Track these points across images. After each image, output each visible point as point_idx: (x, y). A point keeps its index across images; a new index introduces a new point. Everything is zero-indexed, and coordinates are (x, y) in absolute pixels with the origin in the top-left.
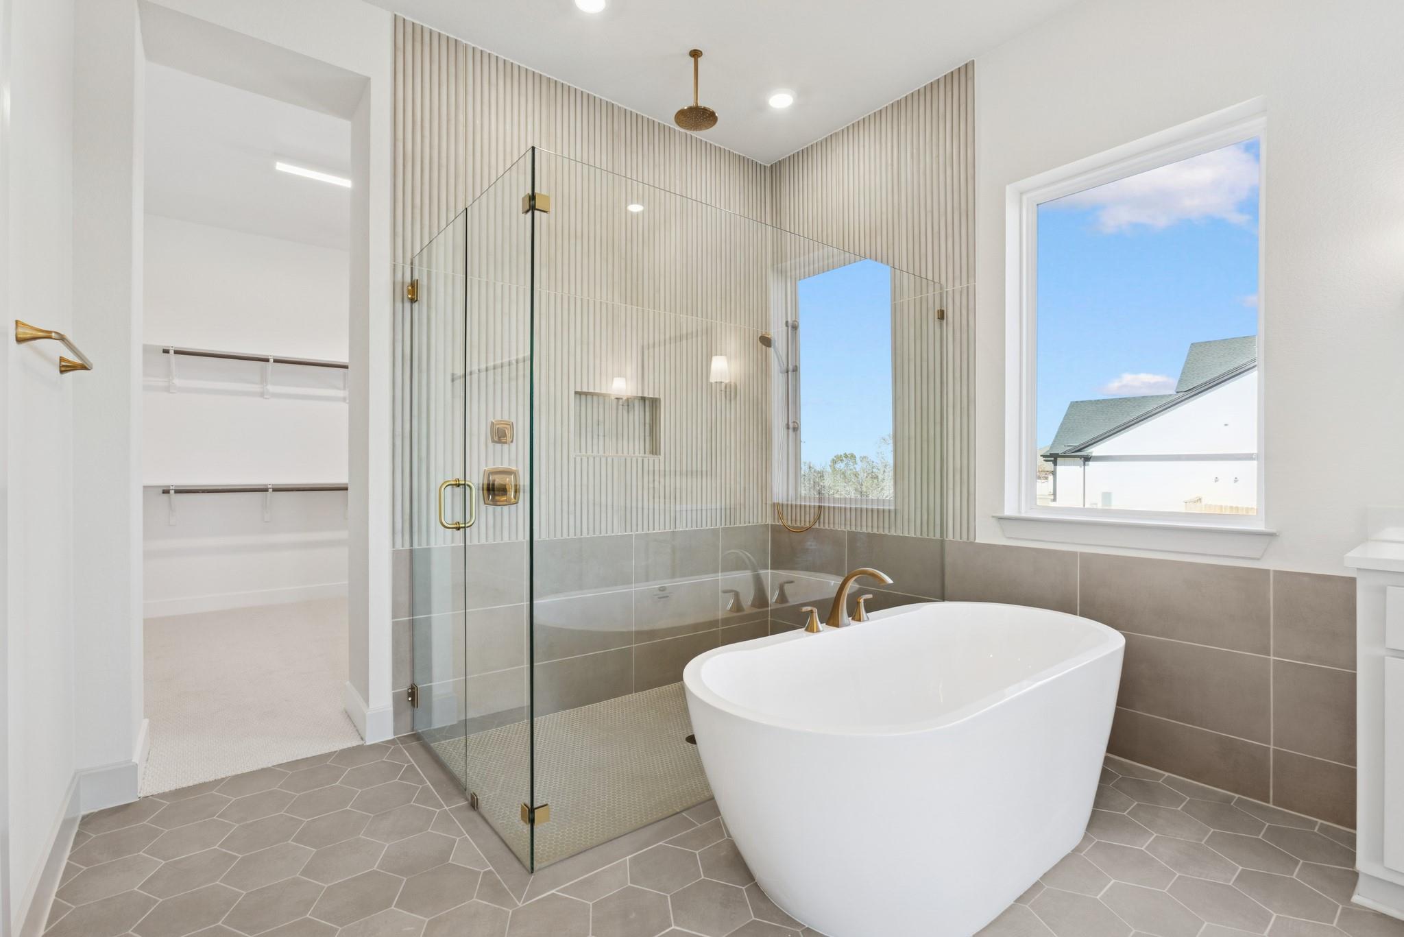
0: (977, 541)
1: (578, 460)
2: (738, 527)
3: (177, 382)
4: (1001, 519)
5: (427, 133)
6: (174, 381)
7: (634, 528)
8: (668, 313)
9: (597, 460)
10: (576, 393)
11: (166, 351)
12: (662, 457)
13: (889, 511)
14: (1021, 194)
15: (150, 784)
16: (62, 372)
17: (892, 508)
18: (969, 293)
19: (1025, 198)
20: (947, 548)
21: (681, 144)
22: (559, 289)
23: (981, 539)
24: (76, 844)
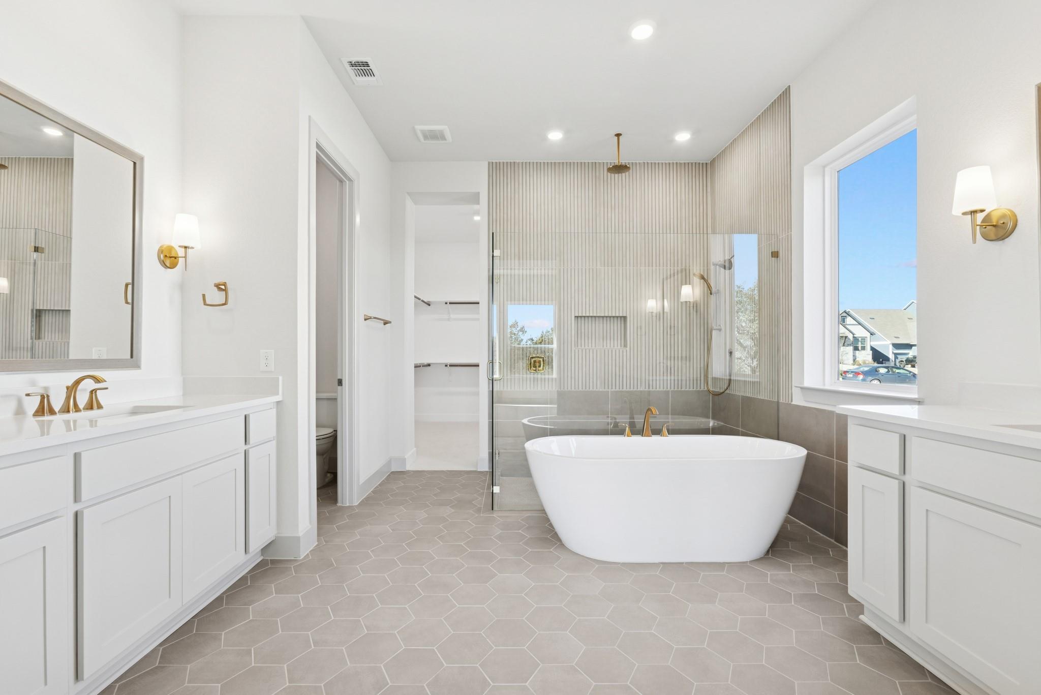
0: (793, 403)
1: (577, 351)
2: (688, 391)
3: (452, 316)
4: (802, 388)
5: (502, 208)
6: (451, 316)
7: (610, 387)
8: (632, 268)
9: (584, 351)
10: (575, 317)
11: (446, 303)
12: (628, 349)
13: (757, 382)
14: (824, 167)
15: (410, 467)
16: (384, 324)
17: (758, 380)
18: (789, 239)
19: (827, 169)
20: (781, 408)
21: (640, 169)
22: (566, 266)
23: (796, 402)
24: (387, 477)
